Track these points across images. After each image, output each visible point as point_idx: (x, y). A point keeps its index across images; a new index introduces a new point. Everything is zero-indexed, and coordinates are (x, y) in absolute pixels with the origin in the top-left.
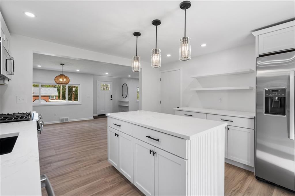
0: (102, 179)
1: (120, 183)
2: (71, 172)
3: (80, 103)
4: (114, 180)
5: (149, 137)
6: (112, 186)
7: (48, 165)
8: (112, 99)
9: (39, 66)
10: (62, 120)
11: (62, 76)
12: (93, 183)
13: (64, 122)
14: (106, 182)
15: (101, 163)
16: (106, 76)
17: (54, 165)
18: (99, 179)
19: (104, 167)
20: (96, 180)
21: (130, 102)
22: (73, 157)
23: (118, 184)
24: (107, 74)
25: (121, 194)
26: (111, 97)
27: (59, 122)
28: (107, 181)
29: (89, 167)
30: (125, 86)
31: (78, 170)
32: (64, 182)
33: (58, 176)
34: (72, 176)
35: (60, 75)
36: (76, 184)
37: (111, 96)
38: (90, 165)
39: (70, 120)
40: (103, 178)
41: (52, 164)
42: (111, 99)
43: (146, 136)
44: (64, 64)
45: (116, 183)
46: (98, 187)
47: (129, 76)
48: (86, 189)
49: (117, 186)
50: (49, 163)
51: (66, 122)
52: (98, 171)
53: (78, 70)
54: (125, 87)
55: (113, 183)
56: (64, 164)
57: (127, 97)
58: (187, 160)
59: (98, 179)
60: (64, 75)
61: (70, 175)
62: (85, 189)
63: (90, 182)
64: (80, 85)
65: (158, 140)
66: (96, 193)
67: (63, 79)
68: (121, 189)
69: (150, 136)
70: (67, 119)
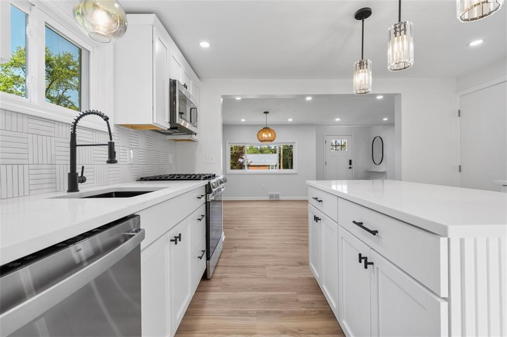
0: (293, 293)
1: (321, 312)
2: (255, 267)
3: (296, 173)
4: (313, 303)
5: (360, 224)
6: (305, 312)
7: (234, 250)
8: (351, 166)
9: (243, 120)
10: (271, 196)
11: (266, 129)
12: (278, 293)
13: (274, 200)
14: (297, 301)
15: (301, 267)
16: (338, 124)
17: (240, 252)
18: (289, 291)
19: (303, 276)
20: (282, 291)
21: (388, 172)
22: (265, 248)
23: (316, 313)
24: (338, 120)
25: (315, 332)
26: (350, 164)
27: (267, 198)
28: (299, 299)
29: (282, 268)
30: (378, 141)
31: (265, 267)
32: (242, 277)
33: (240, 267)
34: (254, 272)
35: (264, 128)
36: (254, 286)
37: (350, 161)
38: (283, 265)
39: (281, 198)
40: (295, 293)
41: (238, 250)
42: (350, 168)
43: (354, 222)
44: (268, 112)
45: (313, 310)
46: (281, 303)
47: (385, 119)
48: (265, 299)
49: (312, 315)
50: (235, 247)
51: (276, 199)
52: (291, 279)
53: (290, 120)
54: (378, 143)
55: (309, 308)
56: (252, 254)
57: (382, 162)
58: (448, 300)
59: (287, 290)
60: (268, 128)
61: (253, 271)
62: (262, 298)
63: (274, 291)
64: (295, 143)
65: (374, 233)
66: (276, 310)
67: (268, 135)
68: (318, 323)
69: (362, 223)
70: (277, 196)
